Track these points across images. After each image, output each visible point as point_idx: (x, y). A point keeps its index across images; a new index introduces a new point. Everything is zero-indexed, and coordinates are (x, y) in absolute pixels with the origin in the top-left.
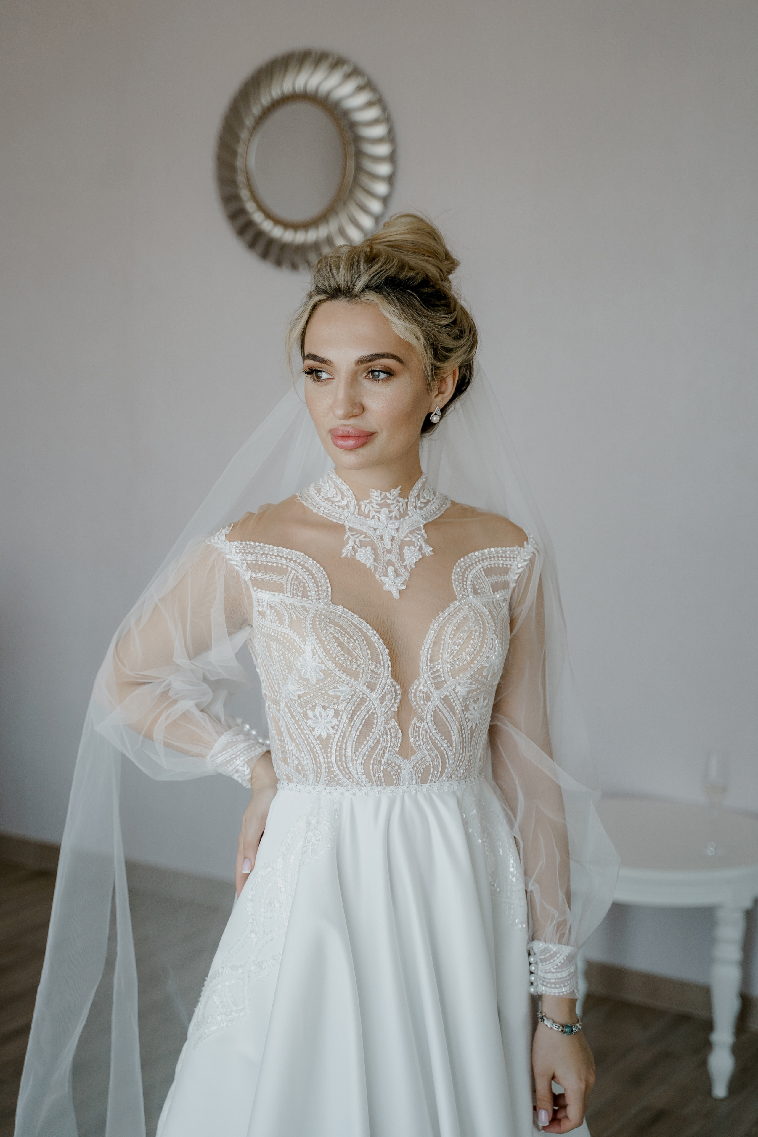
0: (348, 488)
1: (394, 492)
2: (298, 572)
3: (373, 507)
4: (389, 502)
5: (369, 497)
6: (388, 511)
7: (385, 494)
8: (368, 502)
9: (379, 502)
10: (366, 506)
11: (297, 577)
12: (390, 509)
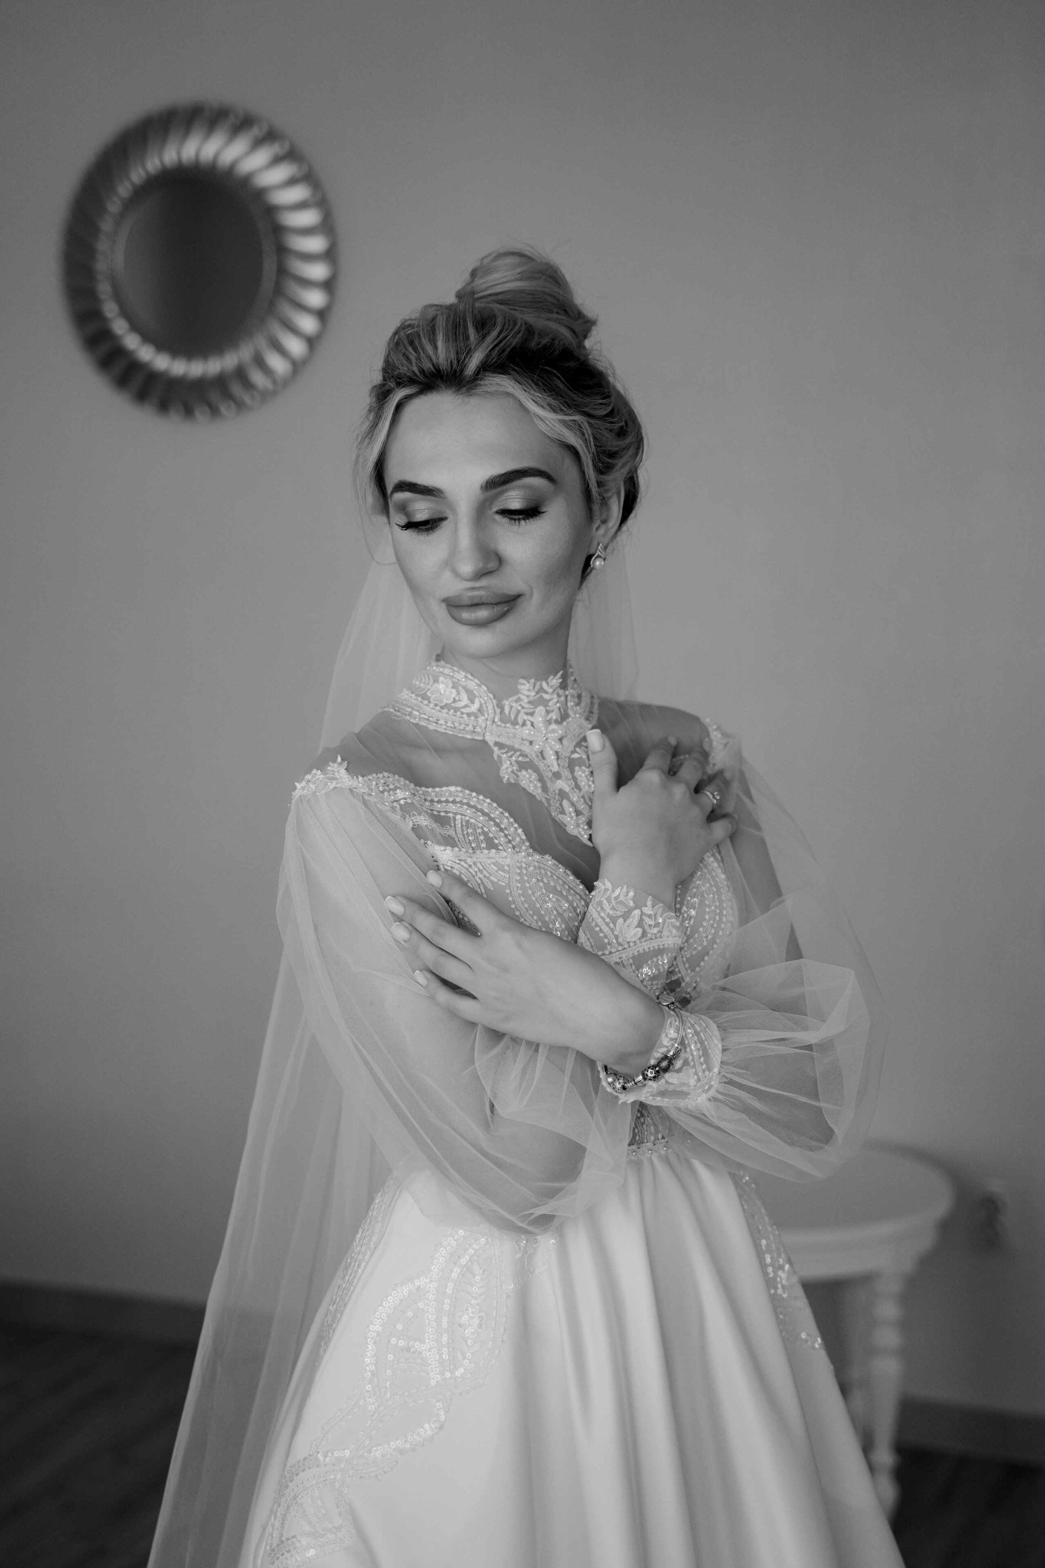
0: (478, 682)
1: (554, 681)
2: (465, 816)
3: (523, 708)
4: (546, 696)
5: (517, 692)
6: (544, 711)
7: (541, 685)
8: (514, 699)
9: (531, 699)
10: (512, 707)
11: (468, 822)
12: (548, 708)
